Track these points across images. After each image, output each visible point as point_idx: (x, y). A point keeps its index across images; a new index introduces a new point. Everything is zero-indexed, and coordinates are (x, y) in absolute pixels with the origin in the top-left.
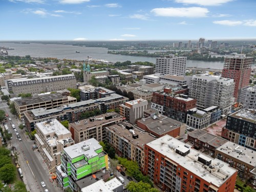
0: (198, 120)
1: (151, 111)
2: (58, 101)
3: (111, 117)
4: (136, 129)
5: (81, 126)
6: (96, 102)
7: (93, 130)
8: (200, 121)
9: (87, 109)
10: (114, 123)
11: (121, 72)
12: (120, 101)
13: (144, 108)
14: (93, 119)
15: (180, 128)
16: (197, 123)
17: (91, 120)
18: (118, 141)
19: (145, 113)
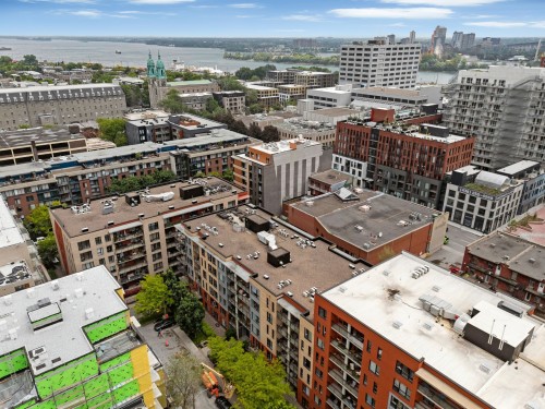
0: (484, 203)
1: (331, 177)
2: (55, 146)
3: (199, 192)
4: (281, 229)
5: (90, 218)
6: (164, 150)
7: (129, 232)
8: (493, 206)
9: (131, 168)
10: (209, 210)
11: (249, 85)
12: (236, 147)
13: (309, 165)
14: (137, 198)
15: (431, 227)
16: (482, 212)
17: (129, 201)
18: (214, 272)
19: (312, 181)
